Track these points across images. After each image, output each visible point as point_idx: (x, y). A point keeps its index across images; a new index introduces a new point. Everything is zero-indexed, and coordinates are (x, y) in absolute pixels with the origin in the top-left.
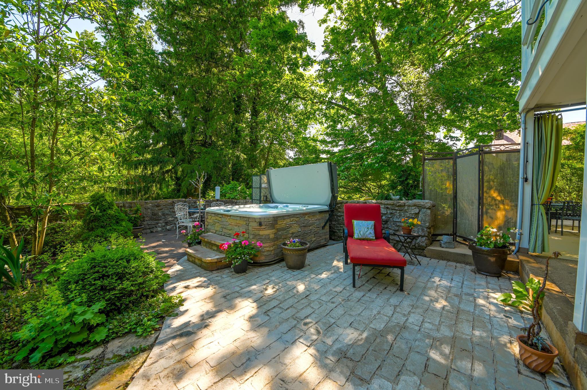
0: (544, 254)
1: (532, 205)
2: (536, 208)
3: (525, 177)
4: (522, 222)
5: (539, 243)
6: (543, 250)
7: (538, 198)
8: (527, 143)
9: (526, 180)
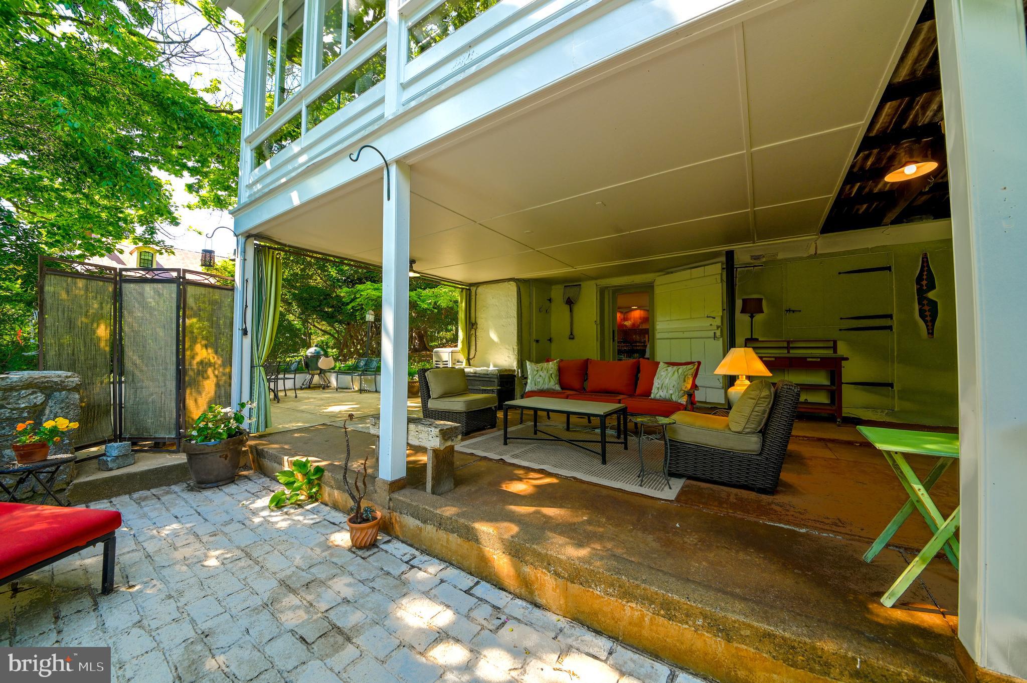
0: (268, 431)
1: (252, 367)
2: (256, 371)
3: (244, 327)
4: (241, 392)
5: (262, 418)
6: (266, 427)
7: (258, 358)
8: (247, 281)
9: (245, 332)
